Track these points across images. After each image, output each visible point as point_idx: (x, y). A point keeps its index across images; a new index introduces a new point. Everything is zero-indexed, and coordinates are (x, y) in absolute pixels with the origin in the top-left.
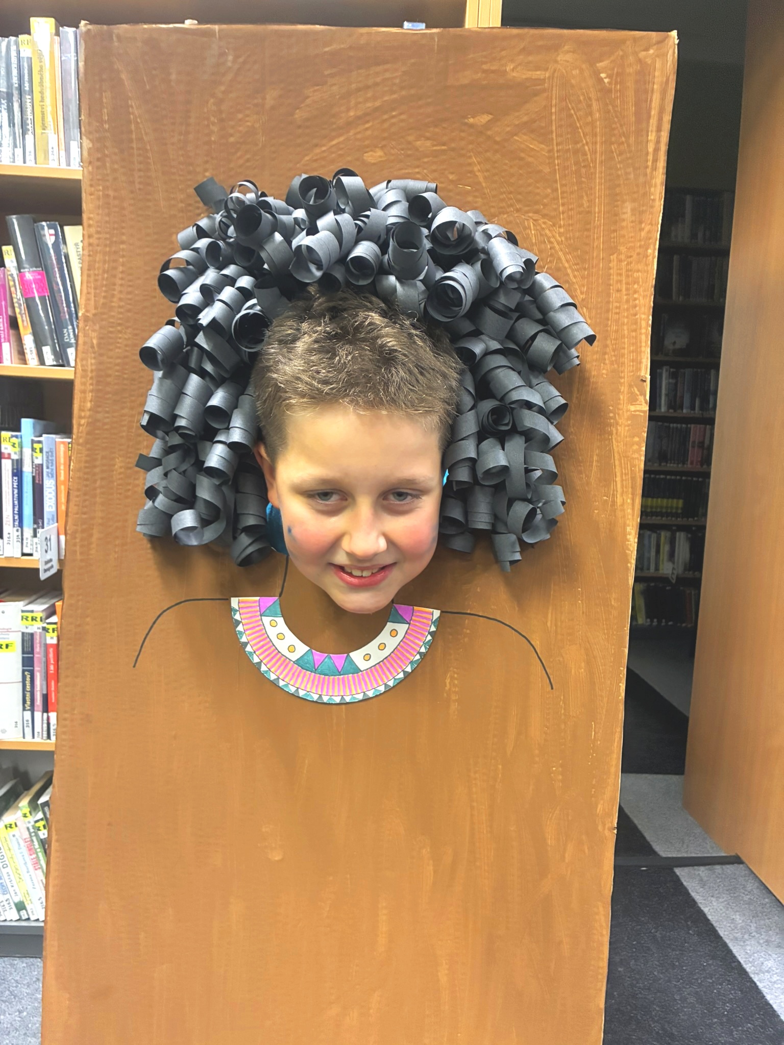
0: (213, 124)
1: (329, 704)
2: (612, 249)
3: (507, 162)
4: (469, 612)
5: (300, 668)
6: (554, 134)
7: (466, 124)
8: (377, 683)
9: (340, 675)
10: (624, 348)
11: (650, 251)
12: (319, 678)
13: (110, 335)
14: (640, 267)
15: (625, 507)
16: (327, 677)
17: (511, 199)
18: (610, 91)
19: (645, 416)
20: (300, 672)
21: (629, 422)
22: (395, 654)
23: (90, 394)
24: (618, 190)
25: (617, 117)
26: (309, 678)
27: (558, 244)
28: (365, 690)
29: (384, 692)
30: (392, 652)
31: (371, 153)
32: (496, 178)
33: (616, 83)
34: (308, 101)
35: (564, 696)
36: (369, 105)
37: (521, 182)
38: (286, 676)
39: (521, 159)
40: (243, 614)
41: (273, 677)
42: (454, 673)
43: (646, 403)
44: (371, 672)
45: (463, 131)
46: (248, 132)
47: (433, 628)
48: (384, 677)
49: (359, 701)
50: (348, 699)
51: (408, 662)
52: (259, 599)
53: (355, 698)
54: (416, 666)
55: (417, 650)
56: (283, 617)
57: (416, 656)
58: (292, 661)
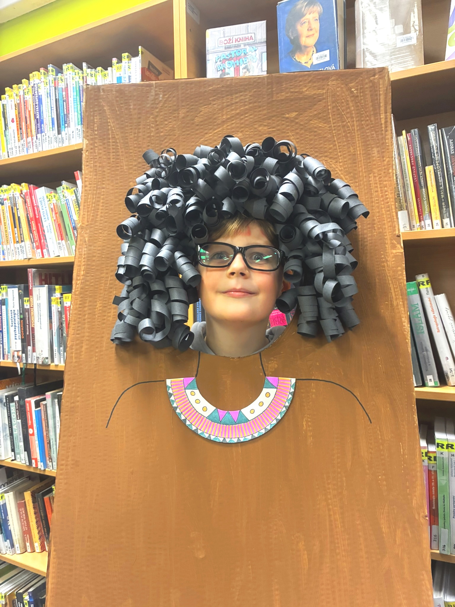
0: (152, 127)
1: (230, 443)
2: (370, 171)
4: (313, 378)
5: (210, 421)
6: (331, 119)
7: (284, 117)
8: (259, 427)
9: (236, 424)
10: (384, 220)
11: (390, 171)
12: (223, 427)
13: (95, 235)
14: (386, 179)
15: (399, 307)
16: (228, 426)
18: (358, 96)
19: (402, 255)
20: (211, 423)
21: (394, 259)
23: (83, 267)
24: (368, 143)
25: (363, 108)
26: (216, 428)
27: (340, 170)
28: (252, 433)
29: (265, 433)
30: (268, 407)
33: (360, 93)
34: (201, 113)
35: (379, 427)
36: (233, 112)
38: (202, 427)
39: (315, 132)
40: (174, 389)
41: (194, 428)
42: (308, 418)
43: (402, 248)
44: (256, 421)
45: (283, 121)
46: (170, 130)
47: (292, 390)
48: (263, 424)
49: (249, 441)
50: (242, 440)
51: (278, 413)
52: (183, 379)
53: (246, 439)
54: (283, 415)
55: (283, 405)
56: (198, 389)
57: (283, 408)
58: (205, 417)
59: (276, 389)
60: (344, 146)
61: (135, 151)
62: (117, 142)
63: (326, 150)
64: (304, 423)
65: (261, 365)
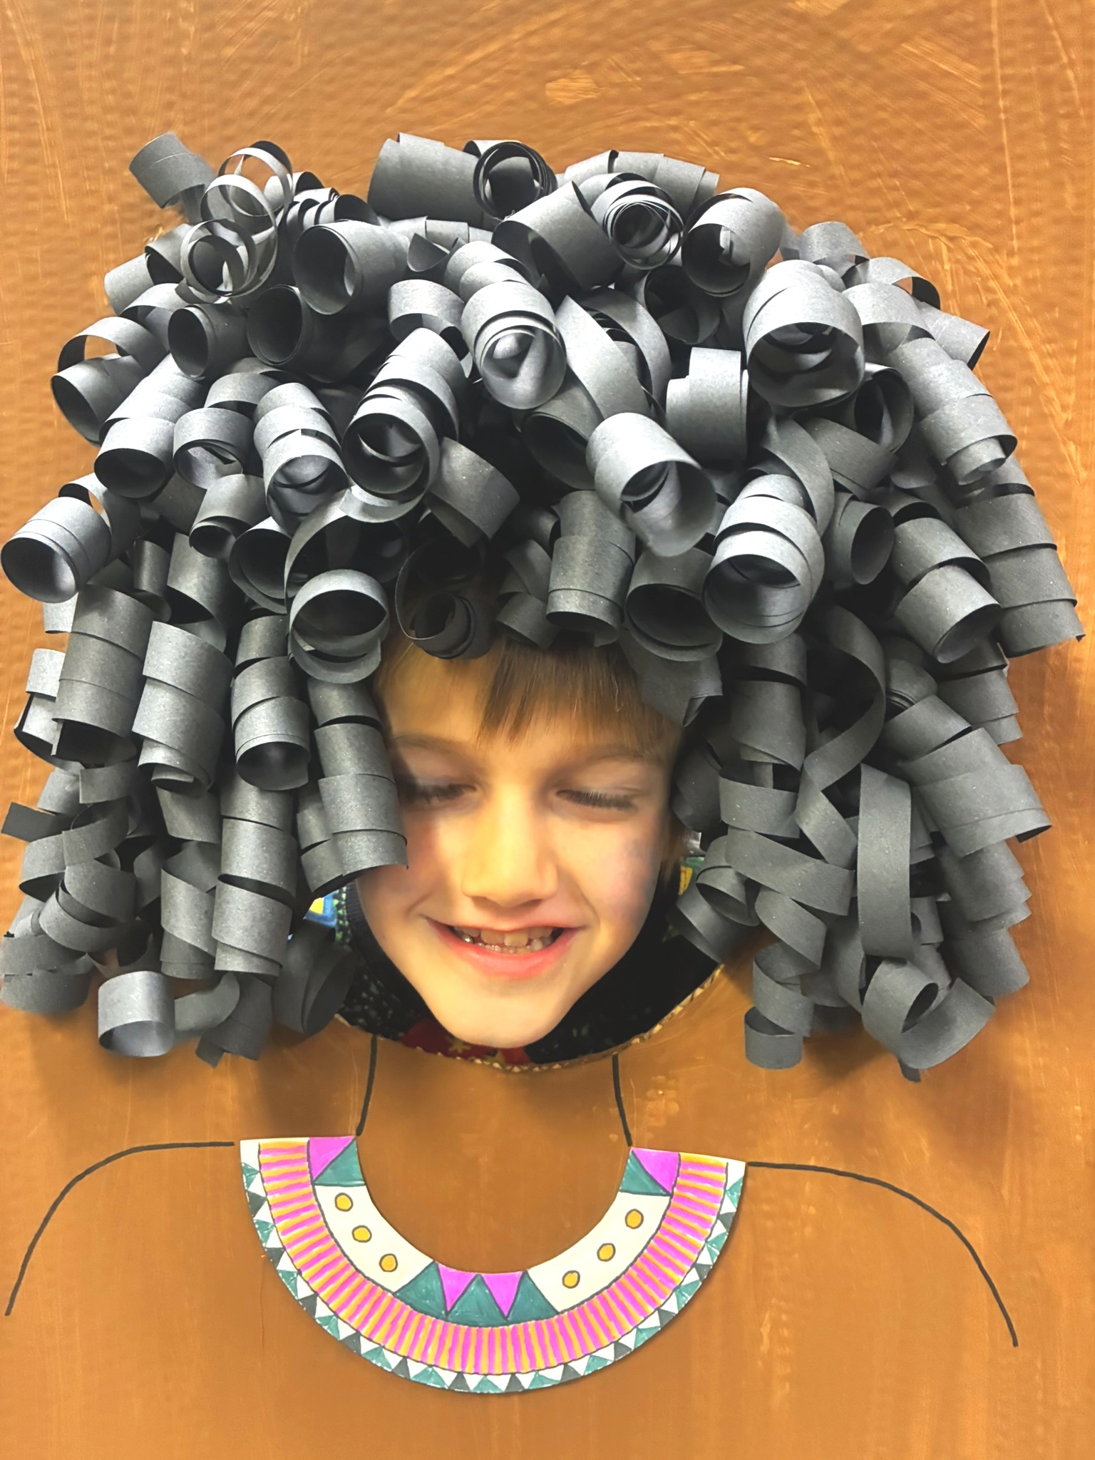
0: (187, 16)
1: (482, 1394)
3: (885, 101)
4: (812, 1163)
5: (409, 1308)
6: (996, 41)
8: (595, 1339)
9: (508, 1324)
12: (456, 1332)
16: (474, 1330)
17: (896, 189)
20: (410, 1318)
22: (636, 1269)
26: (432, 1333)
27: (1009, 291)
28: (567, 1359)
29: (614, 1363)
30: (631, 1265)
31: (563, 82)
32: (860, 140)
35: (1042, 1360)
37: (919, 150)
38: (377, 1327)
39: (922, 95)
41: (344, 1332)
42: (781, 1311)
44: (582, 1313)
45: (784, 29)
46: (265, 34)
47: (729, 1207)
48: (611, 1325)
49: (553, 1386)
50: (526, 1381)
51: (670, 1288)
52: (309, 1142)
53: (542, 1379)
54: (689, 1298)
55: (691, 1260)
56: (366, 1184)
57: (688, 1273)
58: (389, 1291)
59: (668, 1198)
60: (1038, 175)
61: (111, 125)
62: (27, 82)
63: (958, 186)
64: (765, 1331)
65: (616, 1103)
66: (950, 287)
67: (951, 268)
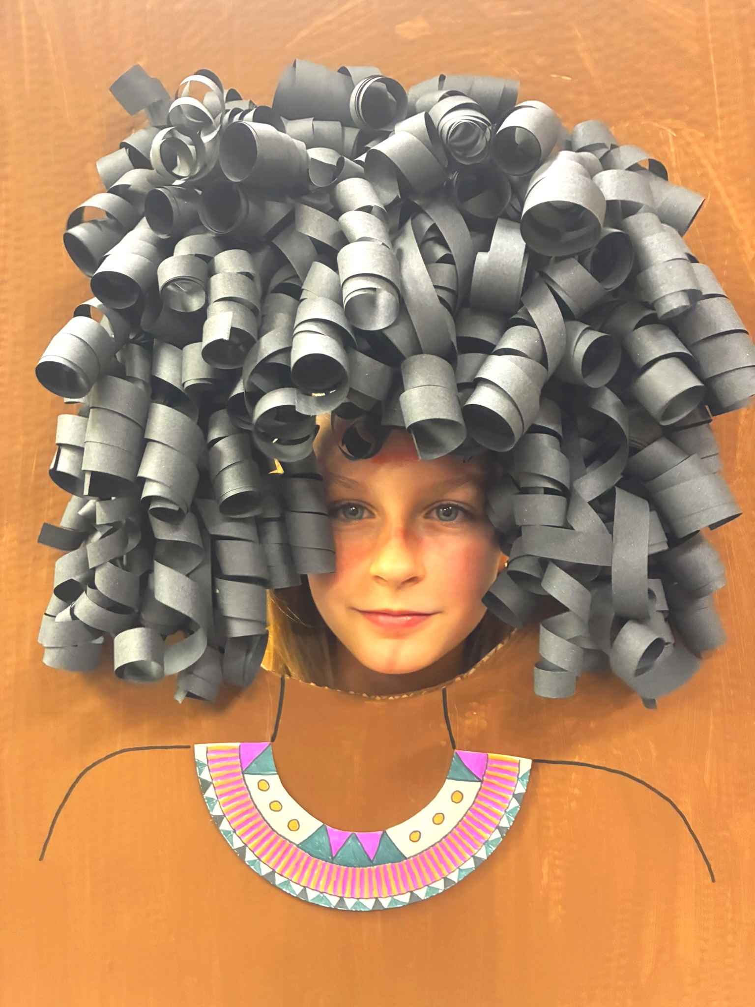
1: (356, 911)
3: (630, 35)
4: (576, 760)
5: (307, 855)
8: (431, 874)
9: (373, 866)
12: (339, 870)
16: (350, 869)
17: (638, 95)
20: (308, 861)
22: (458, 830)
26: (322, 871)
27: (715, 167)
30: (455, 827)
31: (407, 24)
32: (612, 62)
35: (732, 892)
37: (653, 68)
38: (286, 867)
39: (655, 31)
40: (215, 770)
41: (264, 870)
42: (555, 858)
44: (422, 859)
47: (521, 789)
48: (442, 866)
49: (403, 906)
50: (386, 903)
51: (481, 842)
52: (240, 746)
53: (397, 902)
54: (494, 849)
55: (495, 824)
56: (278, 774)
57: (493, 832)
58: (295, 844)
59: (479, 784)
60: (735, 86)
61: (99, 58)
62: (42, 30)
63: (680, 93)
64: (545, 870)
65: (445, 721)
66: (674, 164)
67: (675, 151)
